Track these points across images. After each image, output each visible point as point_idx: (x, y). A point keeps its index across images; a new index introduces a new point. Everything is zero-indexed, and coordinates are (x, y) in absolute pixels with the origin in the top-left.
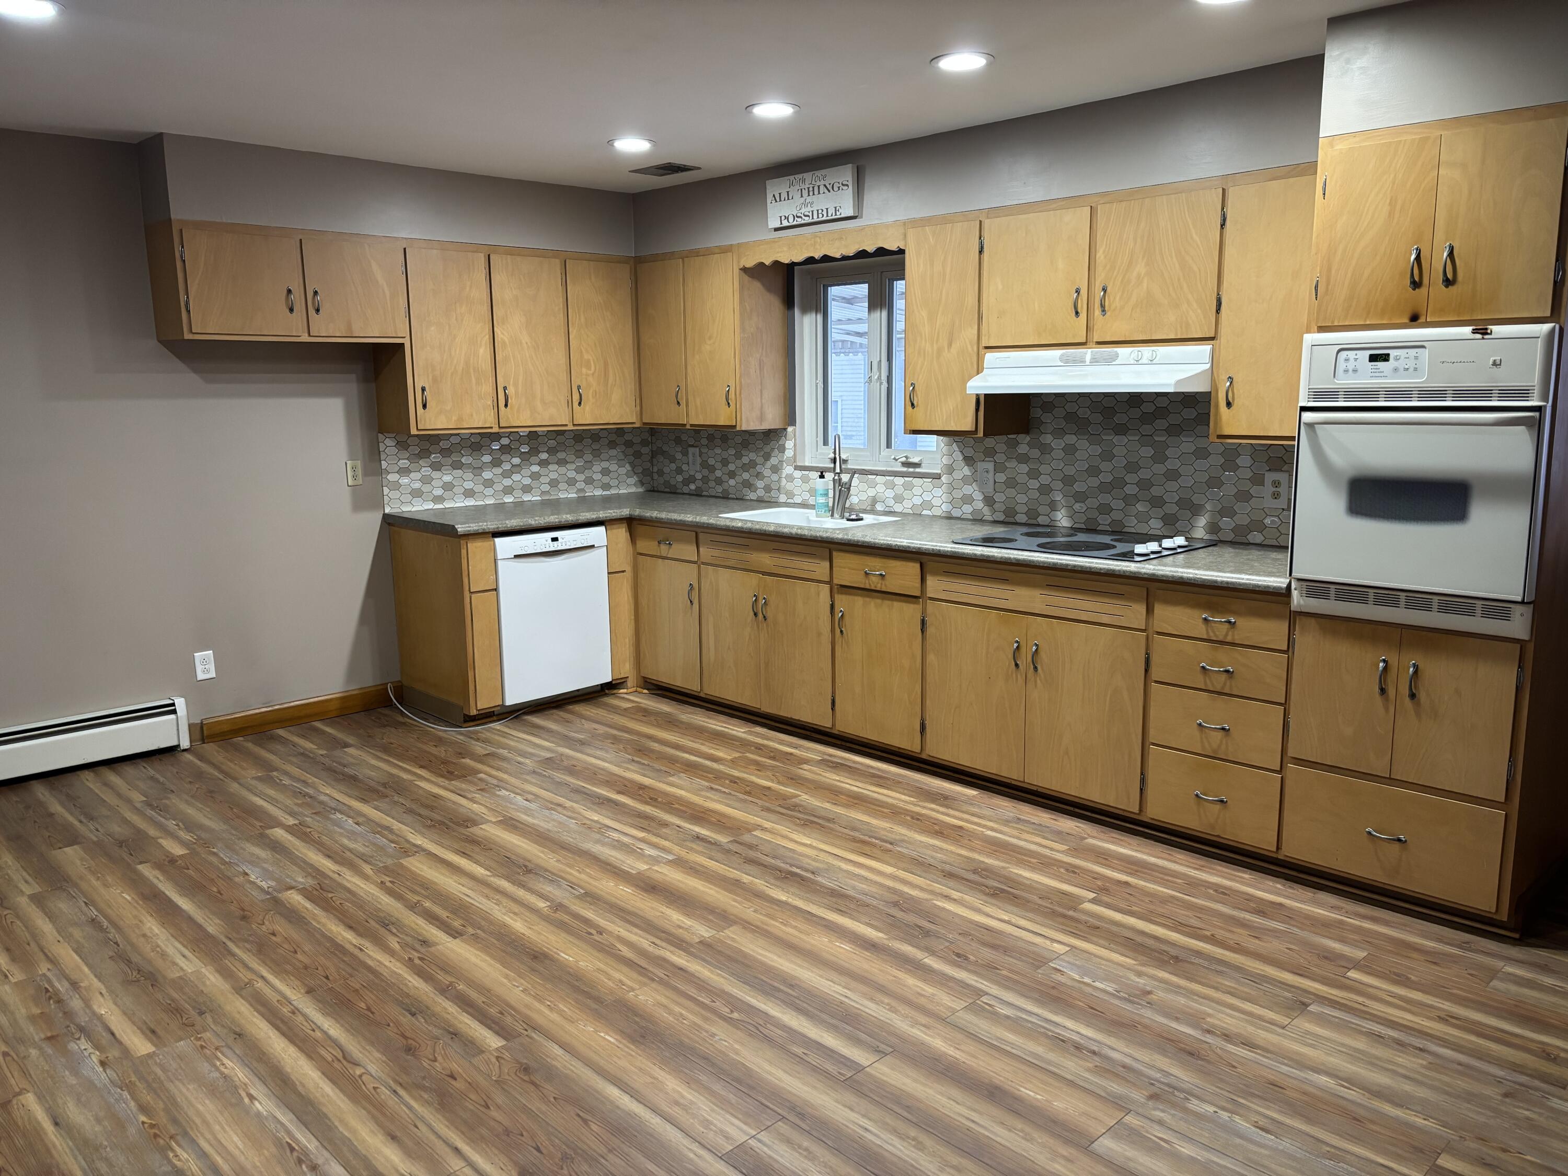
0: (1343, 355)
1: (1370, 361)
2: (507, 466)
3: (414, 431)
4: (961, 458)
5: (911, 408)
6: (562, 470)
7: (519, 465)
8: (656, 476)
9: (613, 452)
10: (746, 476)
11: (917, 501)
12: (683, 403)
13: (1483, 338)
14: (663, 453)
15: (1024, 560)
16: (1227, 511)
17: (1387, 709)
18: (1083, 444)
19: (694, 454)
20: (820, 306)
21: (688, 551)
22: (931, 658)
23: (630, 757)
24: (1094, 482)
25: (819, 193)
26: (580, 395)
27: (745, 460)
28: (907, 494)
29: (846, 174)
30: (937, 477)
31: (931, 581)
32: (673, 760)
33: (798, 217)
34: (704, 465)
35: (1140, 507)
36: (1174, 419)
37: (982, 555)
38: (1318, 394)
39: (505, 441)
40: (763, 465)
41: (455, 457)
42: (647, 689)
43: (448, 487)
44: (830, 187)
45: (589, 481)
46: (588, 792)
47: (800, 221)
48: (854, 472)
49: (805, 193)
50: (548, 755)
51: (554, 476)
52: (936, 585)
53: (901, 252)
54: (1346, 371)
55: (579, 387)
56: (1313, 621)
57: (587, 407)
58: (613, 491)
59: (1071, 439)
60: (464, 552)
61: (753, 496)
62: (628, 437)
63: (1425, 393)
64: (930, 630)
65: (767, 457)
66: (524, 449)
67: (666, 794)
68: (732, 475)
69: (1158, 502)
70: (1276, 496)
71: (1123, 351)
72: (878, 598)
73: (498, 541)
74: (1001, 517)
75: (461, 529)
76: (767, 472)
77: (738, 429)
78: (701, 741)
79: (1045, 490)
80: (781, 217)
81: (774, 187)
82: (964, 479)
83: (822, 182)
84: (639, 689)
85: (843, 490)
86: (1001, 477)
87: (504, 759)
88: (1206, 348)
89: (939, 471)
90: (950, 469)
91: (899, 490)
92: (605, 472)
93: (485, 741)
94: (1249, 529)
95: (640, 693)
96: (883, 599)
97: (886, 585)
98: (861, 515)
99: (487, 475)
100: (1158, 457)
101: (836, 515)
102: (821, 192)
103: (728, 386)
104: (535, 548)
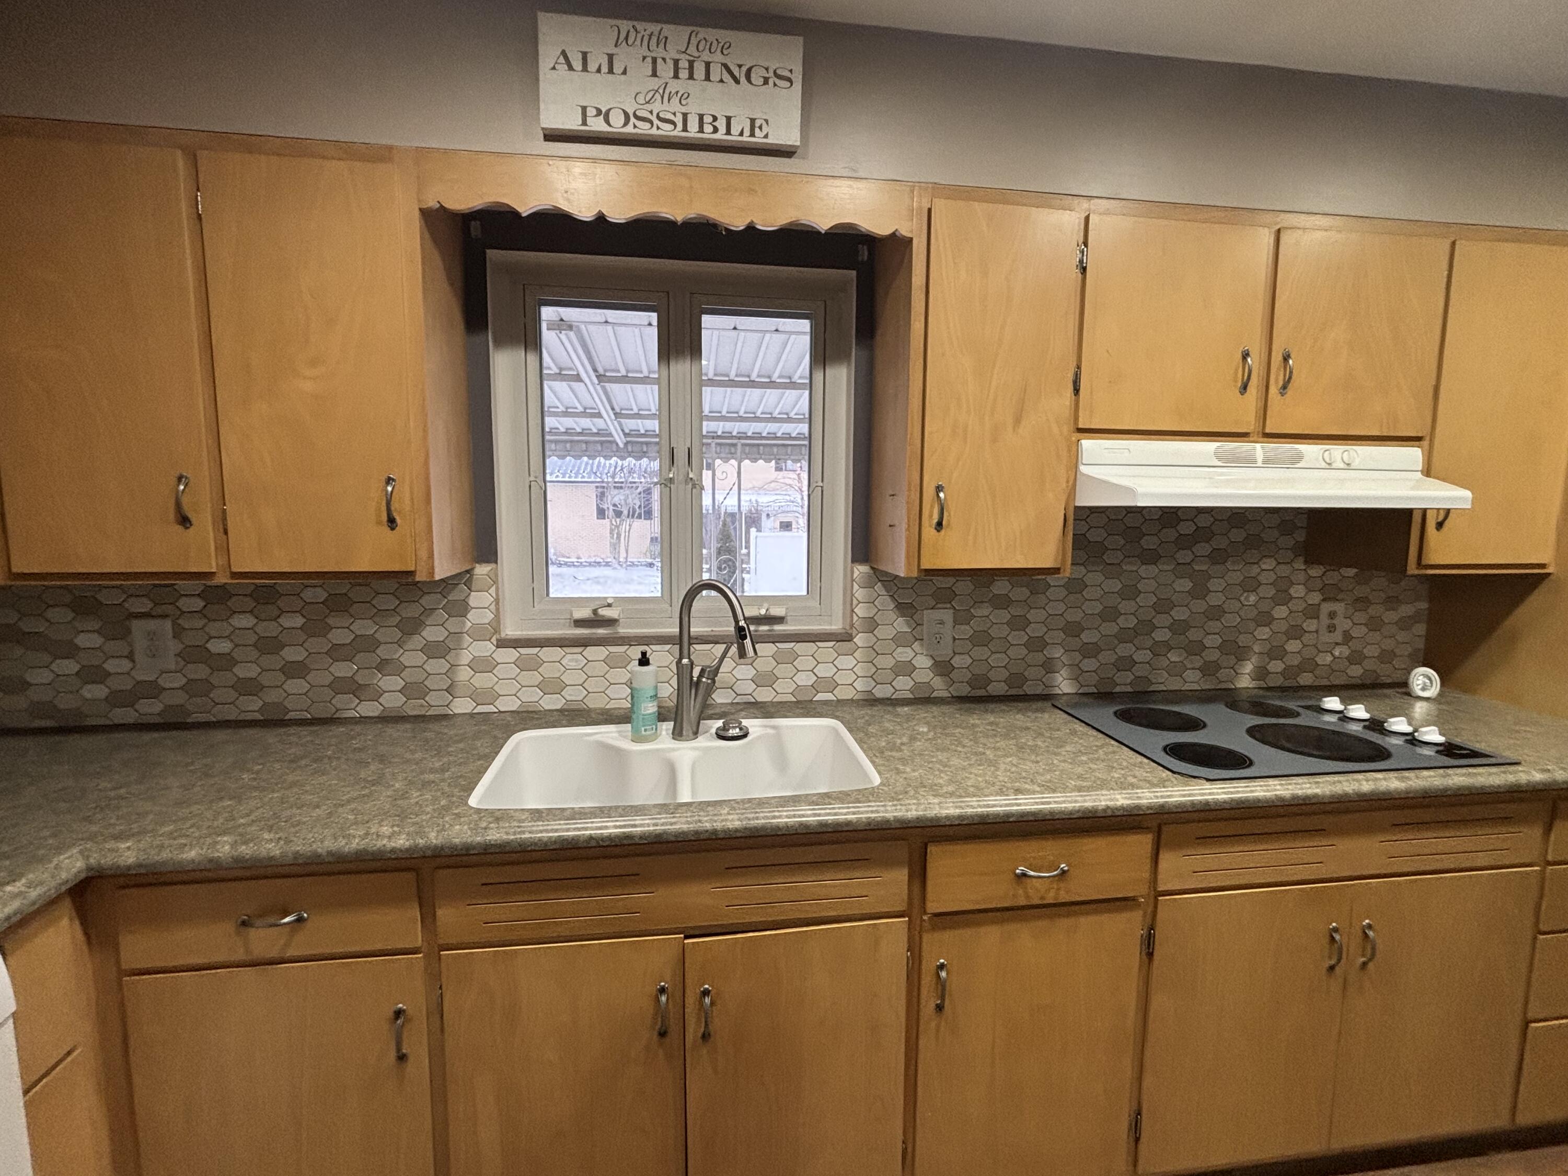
4: (892, 606)
5: (933, 530)
10: (343, 670)
12: (204, 521)
16: (1278, 653)
19: (150, 635)
22: (1160, 1000)
24: (1110, 629)
25: (707, 78)
27: (340, 636)
29: (791, 54)
30: (842, 637)
31: (1167, 860)
33: (638, 118)
34: (195, 656)
35: (1174, 657)
36: (1219, 543)
40: (400, 643)
44: (740, 74)
47: (643, 128)
49: (666, 71)
52: (1177, 866)
53: (901, 243)
61: (369, 709)
64: (1166, 951)
65: (411, 627)
68: (296, 670)
69: (1195, 649)
70: (1331, 628)
71: (1310, 450)
72: (1039, 918)
74: (965, 690)
76: (411, 658)
77: (420, 578)
79: (1036, 645)
80: (584, 109)
81: (564, 35)
82: (899, 640)
83: (718, 57)
85: (702, 682)
86: (966, 631)
89: (843, 629)
90: (870, 624)
94: (1301, 669)
96: (1051, 917)
97: (1067, 891)
100: (1199, 592)
101: (687, 732)
102: (715, 76)
103: (389, 480)
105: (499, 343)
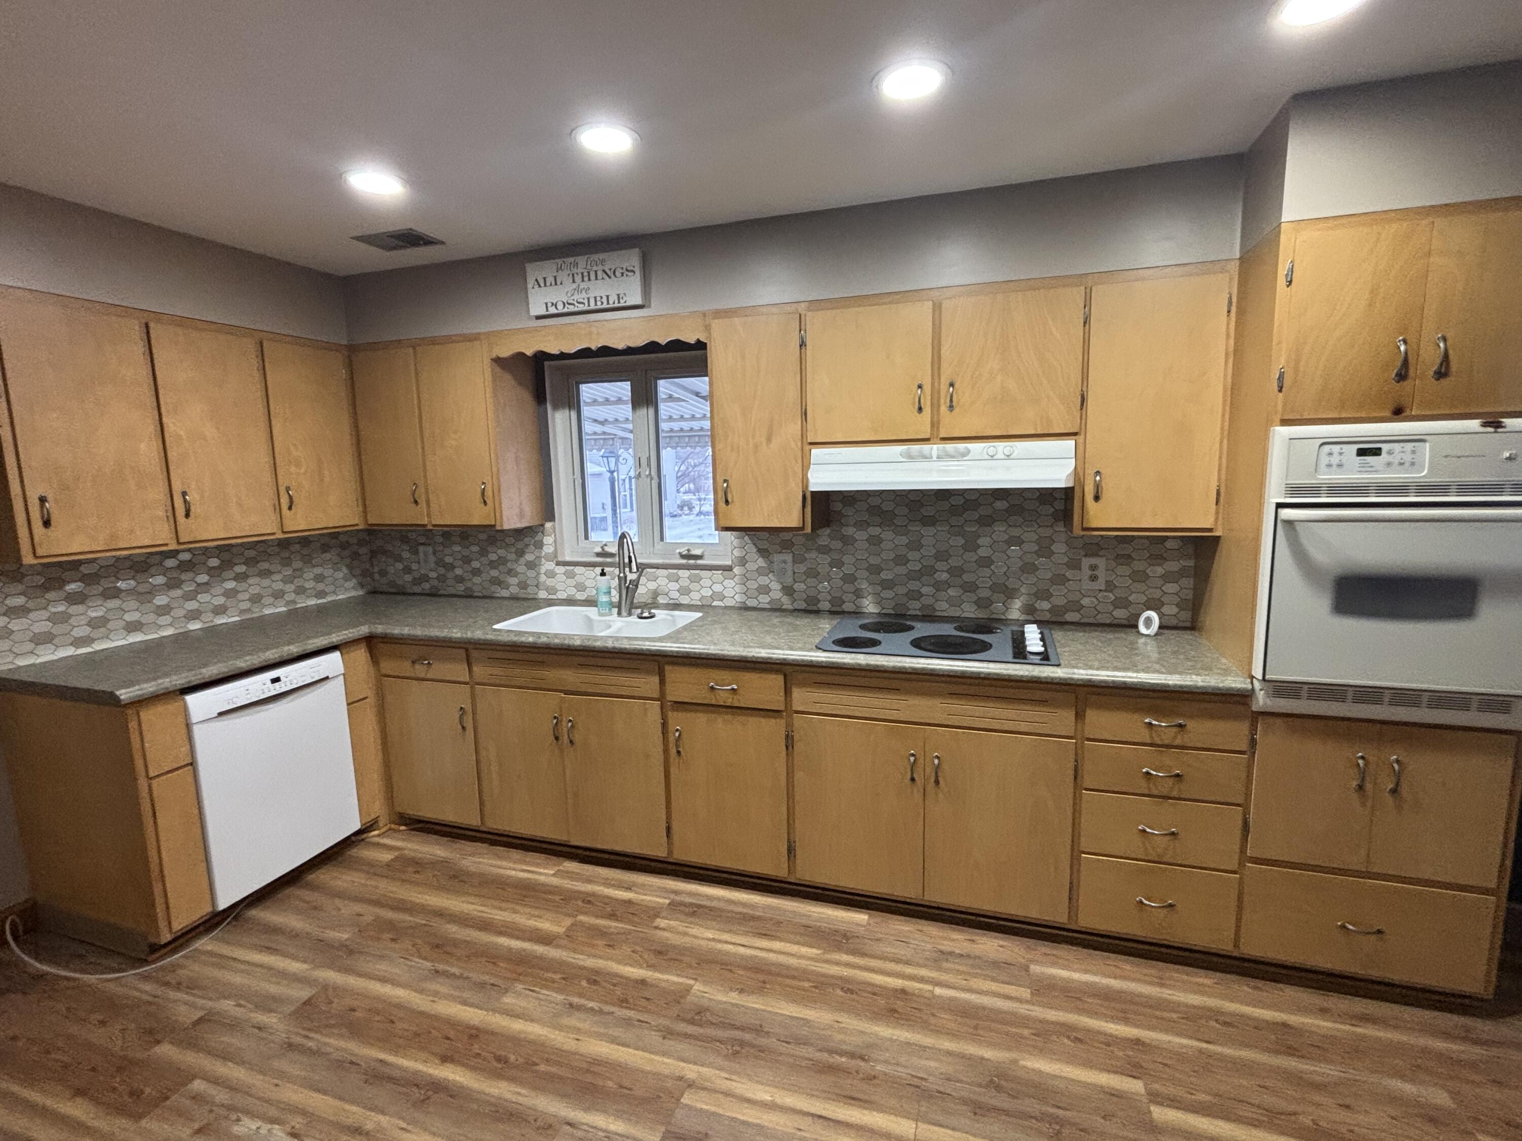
0: (1326, 448)
1: (1358, 455)
2: (189, 587)
3: (28, 559)
4: (755, 551)
5: (724, 505)
6: (266, 582)
7: (207, 583)
8: (377, 576)
9: (327, 556)
10: (494, 573)
11: (707, 593)
12: (422, 502)
14: (385, 552)
16: (1044, 595)
17: (1363, 804)
18: (888, 535)
19: (425, 554)
20: (572, 402)
21: (459, 671)
22: (799, 775)
23: (428, 964)
24: (902, 570)
25: (596, 279)
26: (291, 497)
27: (493, 557)
28: (694, 586)
29: (633, 259)
30: (728, 569)
31: (798, 694)
33: (569, 303)
34: (440, 563)
35: (952, 592)
36: (983, 511)
37: (868, 665)
38: (1296, 490)
39: (186, 556)
40: (516, 561)
41: (106, 583)
42: (406, 825)
43: (95, 624)
44: (611, 273)
45: (300, 591)
47: (572, 309)
48: (641, 568)
49: (578, 278)
50: (304, 993)
51: (255, 590)
52: (801, 697)
53: (701, 346)
54: (1329, 465)
55: (288, 489)
56: (1278, 722)
57: (299, 509)
58: (330, 598)
59: (875, 531)
60: (133, 725)
61: (505, 593)
62: (343, 538)
63: (1424, 489)
64: (799, 747)
65: (521, 553)
66: (214, 562)
68: (476, 572)
69: (970, 587)
70: (1094, 578)
71: (975, 447)
73: (190, 699)
74: (803, 605)
75: (124, 694)
76: (521, 569)
77: (498, 528)
78: (511, 906)
79: (850, 579)
80: (546, 304)
81: (534, 271)
82: (760, 571)
83: (600, 267)
84: (393, 826)
85: (628, 589)
87: (234, 1026)
88: (1070, 444)
89: (730, 563)
90: (742, 562)
91: (685, 582)
92: (319, 578)
94: (1066, 609)
95: (395, 830)
96: (735, 715)
97: (739, 700)
98: (653, 611)
99: (161, 600)
100: (971, 546)
101: (624, 613)
102: (600, 277)
103: (483, 483)
104: (249, 696)
105: (556, 407)
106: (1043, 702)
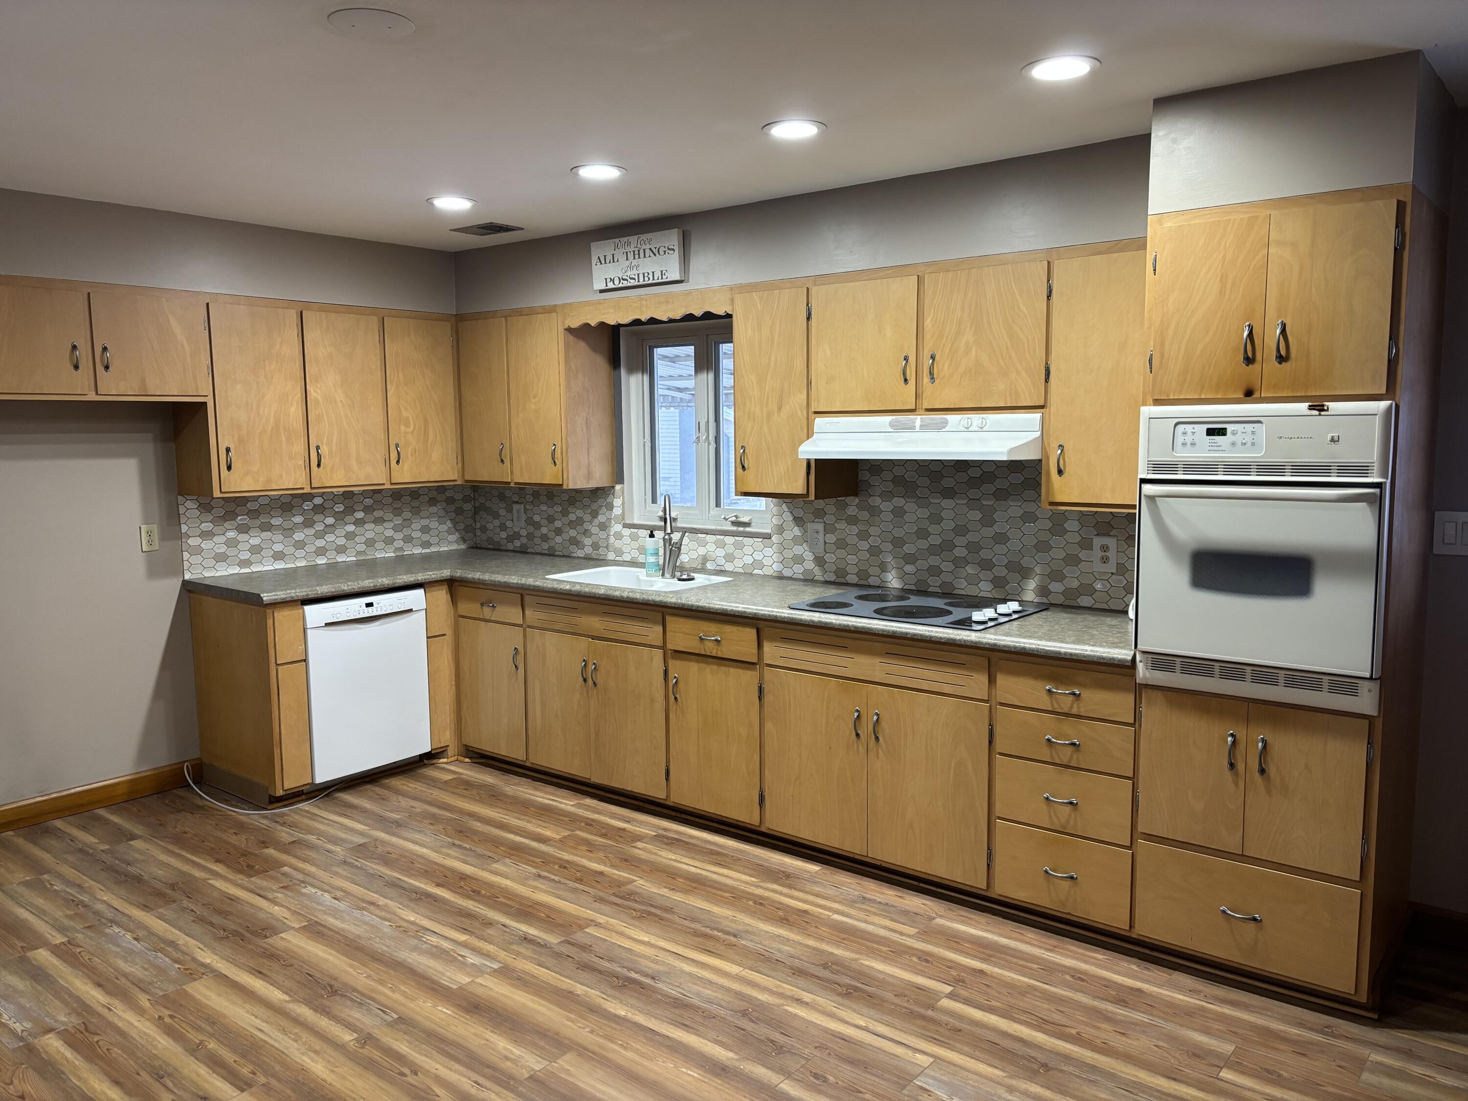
0: (1181, 428)
1: (1208, 435)
2: (320, 527)
3: (217, 494)
4: (792, 519)
5: (741, 470)
6: (379, 529)
7: (333, 525)
8: (478, 533)
9: (433, 509)
10: (573, 533)
11: (749, 560)
12: (507, 461)
13: (1320, 415)
14: (487, 510)
15: (863, 628)
16: (1056, 576)
17: (1237, 785)
18: (911, 506)
19: (518, 511)
20: (646, 366)
21: (513, 614)
22: (769, 726)
23: (450, 840)
24: (923, 544)
25: (645, 257)
26: (399, 453)
27: (572, 517)
28: (737, 553)
29: (672, 238)
30: (768, 537)
31: (768, 647)
32: (496, 843)
33: (624, 280)
34: (530, 522)
35: (970, 569)
36: (1000, 484)
37: (820, 622)
38: (1157, 467)
39: (318, 501)
40: (591, 522)
41: (263, 519)
42: (470, 758)
43: (256, 550)
44: (655, 251)
45: (408, 539)
46: (405, 886)
47: (625, 284)
48: (684, 531)
49: (631, 256)
50: (361, 840)
51: (370, 535)
52: (772, 651)
53: (729, 316)
54: (1184, 444)
55: (397, 446)
56: (1159, 695)
57: (406, 465)
58: (434, 549)
59: (898, 502)
60: (270, 622)
61: (580, 553)
62: (448, 494)
63: (1264, 468)
64: (768, 698)
65: (595, 514)
66: (339, 508)
67: (491, 885)
68: (558, 532)
69: (986, 565)
70: (1105, 560)
71: (953, 419)
72: (713, 664)
73: (307, 608)
74: (832, 577)
75: (266, 597)
76: (594, 530)
77: (565, 487)
78: (527, 818)
79: (875, 551)
80: (606, 279)
81: (598, 250)
82: (795, 540)
83: (648, 246)
84: (461, 758)
85: (673, 550)
86: (831, 538)
87: (311, 847)
88: (1036, 416)
89: (769, 531)
90: (780, 529)
91: (730, 549)
92: (425, 530)
93: (292, 826)
94: (1079, 592)
95: (461, 762)
96: (719, 665)
97: (722, 651)
98: (692, 574)
99: (298, 536)
100: (988, 521)
101: (667, 575)
102: (647, 255)
103: (554, 445)
104: (348, 614)
105: (631, 370)
106: (961, 665)
